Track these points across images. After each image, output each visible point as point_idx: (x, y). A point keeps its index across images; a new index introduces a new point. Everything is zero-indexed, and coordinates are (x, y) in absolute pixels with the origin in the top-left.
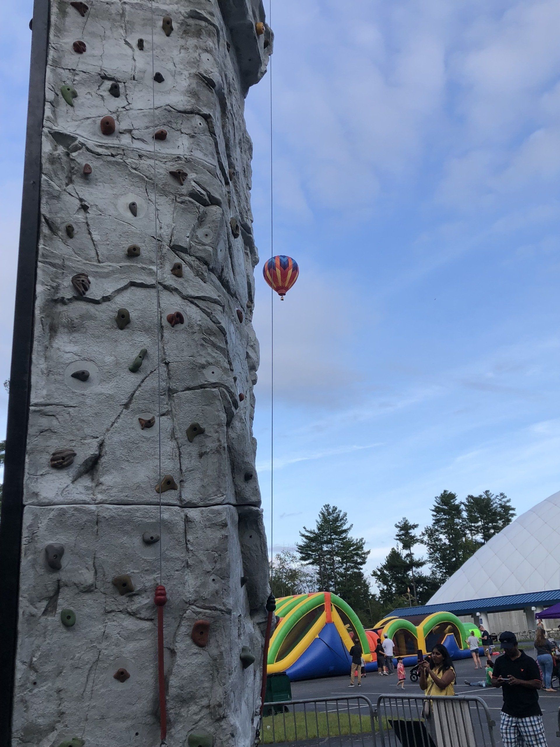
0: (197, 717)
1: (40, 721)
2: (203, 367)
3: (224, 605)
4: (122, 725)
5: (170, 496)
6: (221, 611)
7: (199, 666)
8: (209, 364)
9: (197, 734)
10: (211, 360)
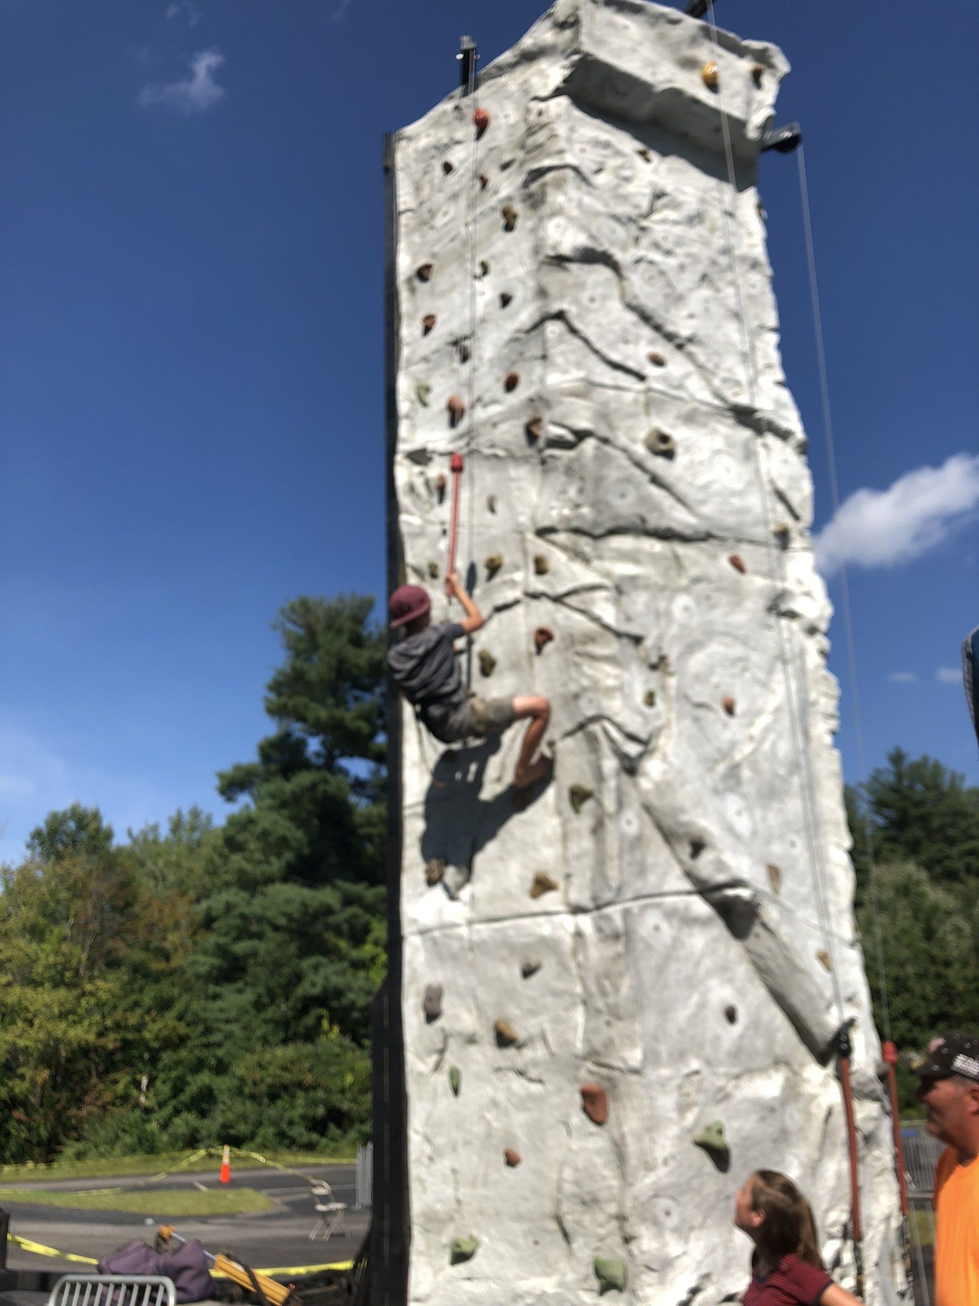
0: (602, 1231)
1: (439, 1207)
2: (576, 696)
3: (624, 1060)
4: (517, 1227)
5: (550, 900)
6: (620, 1070)
7: (599, 1152)
8: (585, 689)
9: (604, 1256)
10: (585, 682)
